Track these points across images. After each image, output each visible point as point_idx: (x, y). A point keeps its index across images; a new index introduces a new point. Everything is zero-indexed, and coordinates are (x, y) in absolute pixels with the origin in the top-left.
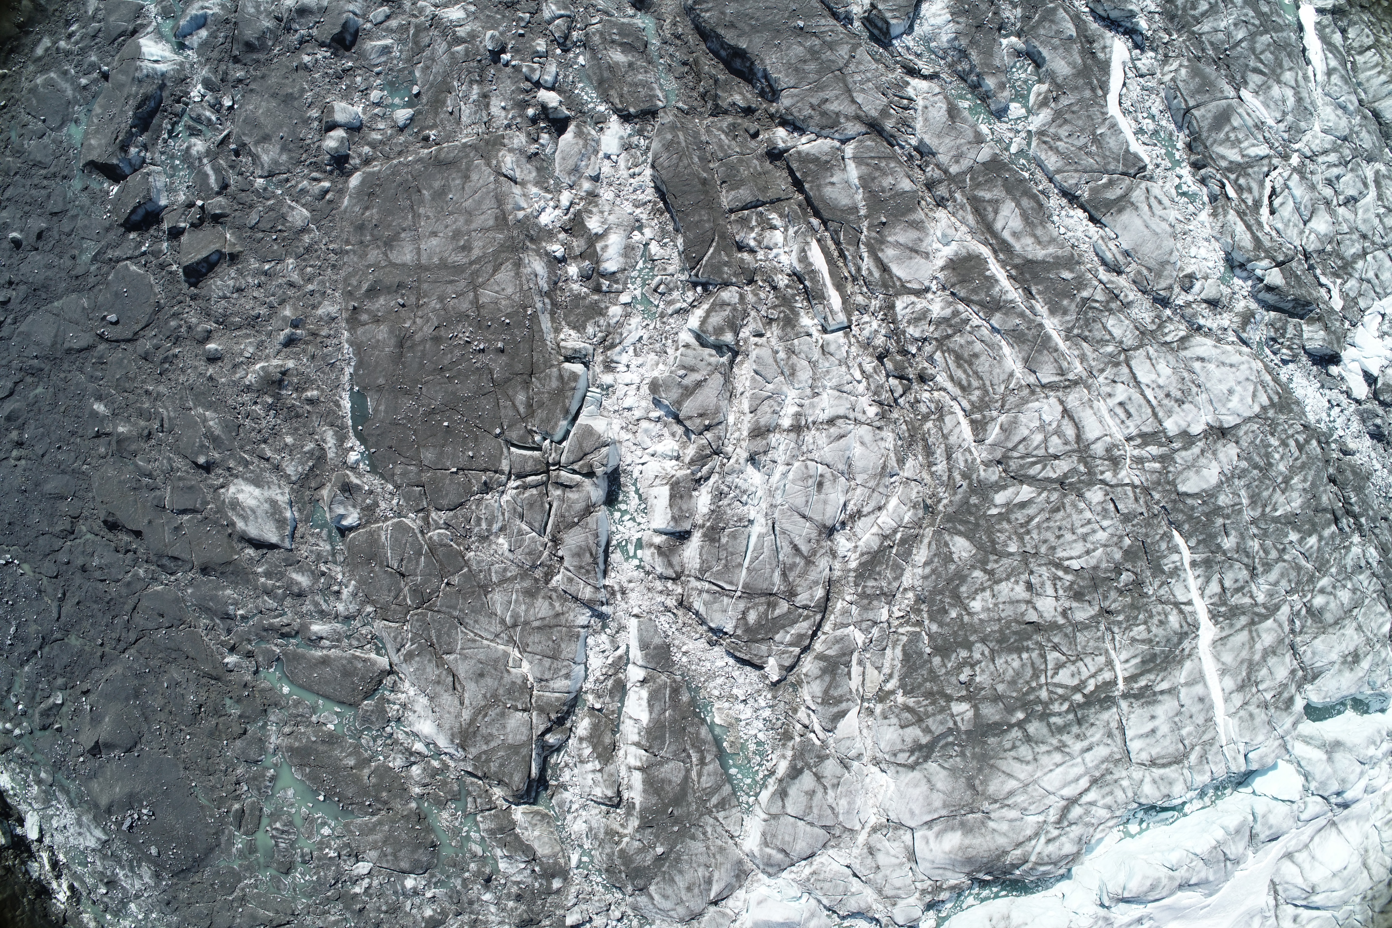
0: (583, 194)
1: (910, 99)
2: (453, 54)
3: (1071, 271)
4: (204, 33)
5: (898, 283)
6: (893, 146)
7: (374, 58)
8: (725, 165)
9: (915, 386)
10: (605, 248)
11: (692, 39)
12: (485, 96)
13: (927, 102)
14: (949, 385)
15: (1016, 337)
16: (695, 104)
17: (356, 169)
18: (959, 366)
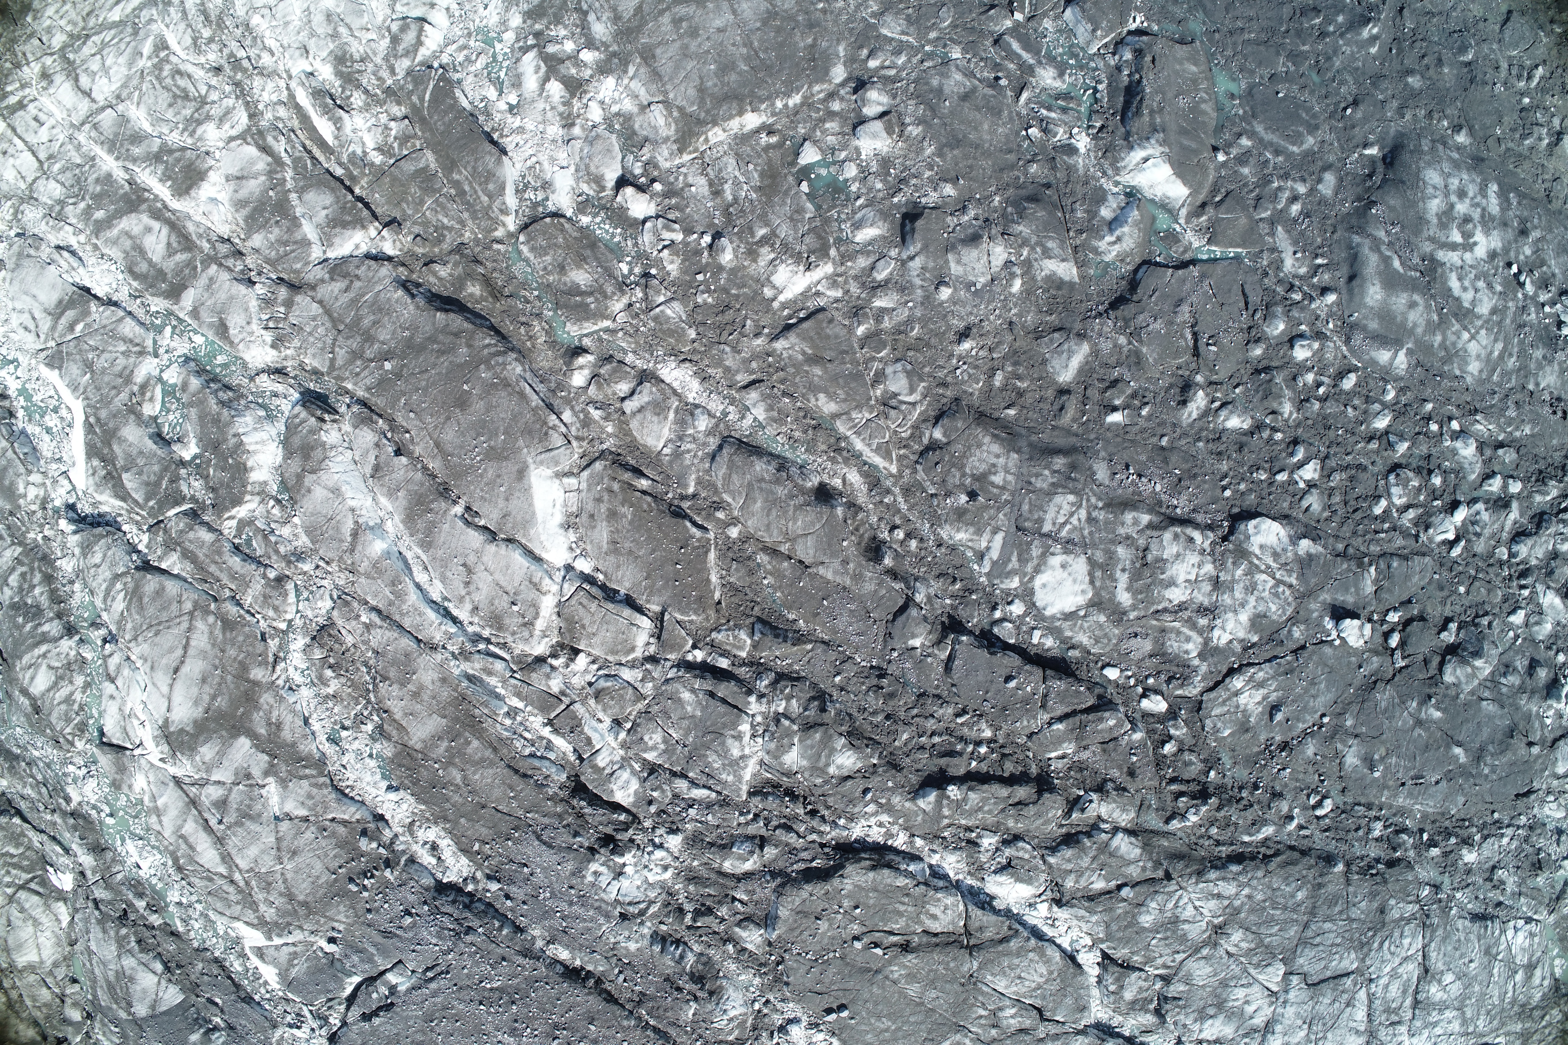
0: (578, 121)
1: (266, 328)
2: (767, 225)
3: (96, 221)
4: (1106, 213)
5: (249, 140)
6: (278, 278)
7: (869, 213)
8: (435, 191)
9: (223, 62)
10: (537, 69)
11: (508, 327)
12: (717, 193)
13: (248, 329)
14: (190, 69)
15: (137, 138)
16: (488, 253)
17: (843, 84)
18: (184, 90)
